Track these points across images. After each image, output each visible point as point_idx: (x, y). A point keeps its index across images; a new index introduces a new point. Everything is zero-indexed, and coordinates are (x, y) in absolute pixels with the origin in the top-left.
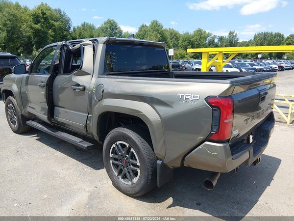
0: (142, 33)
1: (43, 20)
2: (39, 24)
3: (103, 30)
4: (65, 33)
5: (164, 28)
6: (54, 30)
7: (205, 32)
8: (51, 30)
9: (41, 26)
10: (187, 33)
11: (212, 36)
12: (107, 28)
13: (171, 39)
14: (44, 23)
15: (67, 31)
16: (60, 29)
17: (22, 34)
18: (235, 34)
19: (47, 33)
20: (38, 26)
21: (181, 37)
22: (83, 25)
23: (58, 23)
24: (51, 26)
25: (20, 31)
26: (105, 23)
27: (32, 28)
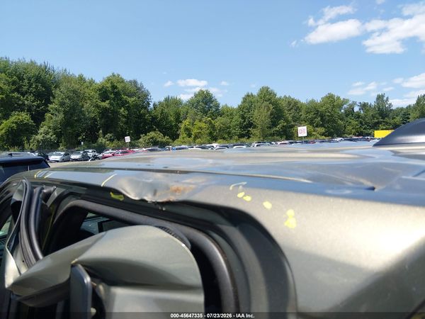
0: (246, 105)
1: (112, 96)
2: (108, 102)
3: (193, 105)
4: (142, 111)
5: (278, 96)
6: (128, 109)
7: (338, 98)
8: (123, 109)
9: (110, 104)
10: (313, 101)
11: (350, 102)
12: (198, 102)
13: (290, 110)
14: (114, 101)
15: (146, 108)
16: (136, 106)
17: (84, 115)
18: (385, 98)
19: (118, 113)
20: (106, 104)
21: (304, 108)
22: (167, 100)
23: (133, 99)
24: (124, 104)
25: (81, 112)
26: (196, 96)
27: (97, 106)
